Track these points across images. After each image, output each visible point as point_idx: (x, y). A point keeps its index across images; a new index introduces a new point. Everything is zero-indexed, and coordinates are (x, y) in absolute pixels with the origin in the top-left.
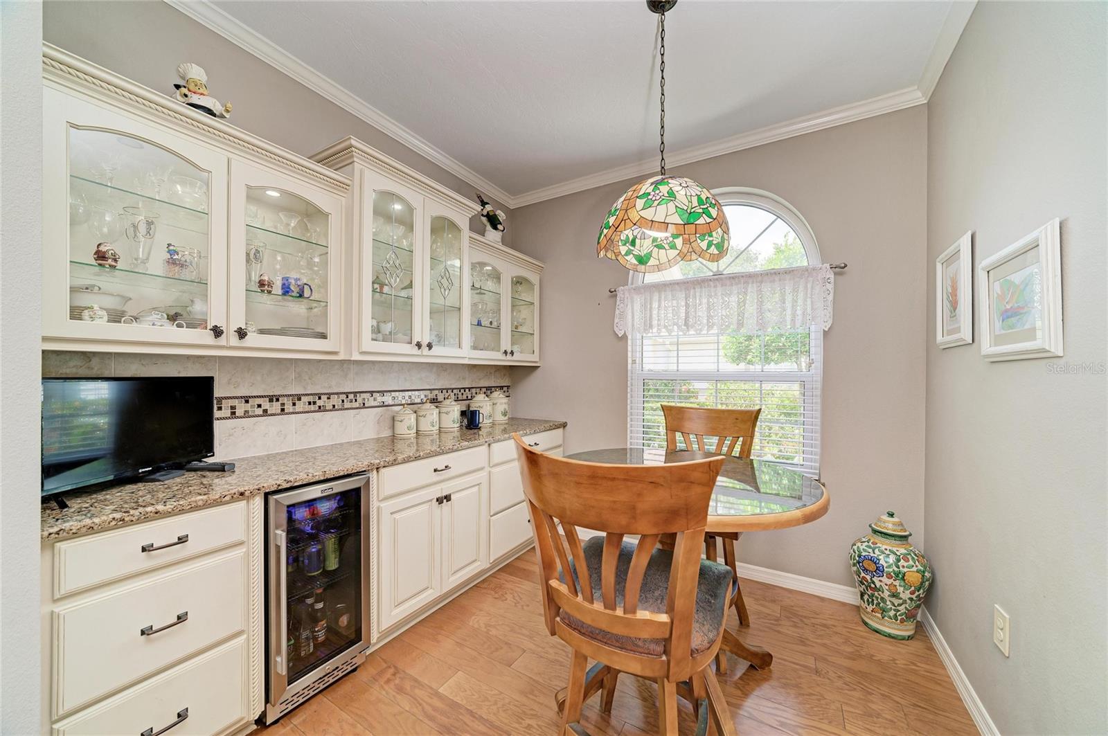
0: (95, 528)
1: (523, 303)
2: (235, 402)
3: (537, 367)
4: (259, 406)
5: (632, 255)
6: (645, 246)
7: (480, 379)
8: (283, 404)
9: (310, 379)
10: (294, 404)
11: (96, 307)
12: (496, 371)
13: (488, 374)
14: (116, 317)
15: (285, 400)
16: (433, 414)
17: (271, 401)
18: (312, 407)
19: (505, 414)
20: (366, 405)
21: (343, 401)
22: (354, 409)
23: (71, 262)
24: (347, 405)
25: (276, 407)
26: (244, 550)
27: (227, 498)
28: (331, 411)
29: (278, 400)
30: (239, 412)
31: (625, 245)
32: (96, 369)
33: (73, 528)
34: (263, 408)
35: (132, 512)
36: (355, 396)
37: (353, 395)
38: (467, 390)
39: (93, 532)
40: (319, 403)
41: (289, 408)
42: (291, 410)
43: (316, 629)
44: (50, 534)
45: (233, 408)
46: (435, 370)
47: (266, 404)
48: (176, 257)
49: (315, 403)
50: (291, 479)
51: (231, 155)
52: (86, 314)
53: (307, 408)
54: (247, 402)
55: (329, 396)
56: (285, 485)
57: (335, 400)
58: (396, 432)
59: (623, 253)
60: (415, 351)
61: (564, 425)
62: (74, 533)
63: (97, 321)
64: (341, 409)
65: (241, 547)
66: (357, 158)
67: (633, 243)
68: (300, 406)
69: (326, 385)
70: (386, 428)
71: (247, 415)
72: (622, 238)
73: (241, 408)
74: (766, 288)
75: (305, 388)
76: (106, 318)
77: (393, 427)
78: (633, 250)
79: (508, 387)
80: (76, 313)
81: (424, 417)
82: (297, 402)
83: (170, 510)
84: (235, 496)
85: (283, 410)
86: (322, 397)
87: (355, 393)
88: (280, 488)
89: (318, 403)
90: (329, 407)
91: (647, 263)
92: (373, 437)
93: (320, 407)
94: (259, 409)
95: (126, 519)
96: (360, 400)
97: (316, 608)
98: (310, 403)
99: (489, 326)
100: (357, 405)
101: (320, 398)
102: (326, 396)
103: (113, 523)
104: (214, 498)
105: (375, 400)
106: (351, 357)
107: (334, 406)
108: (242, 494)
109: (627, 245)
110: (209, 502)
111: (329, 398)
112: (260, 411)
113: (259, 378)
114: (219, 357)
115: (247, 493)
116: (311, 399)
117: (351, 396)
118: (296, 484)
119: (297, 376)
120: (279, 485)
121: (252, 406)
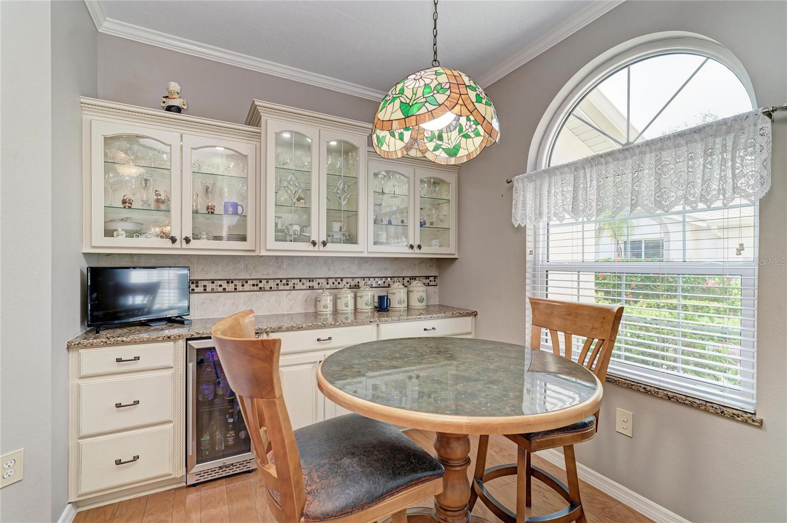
0: (94, 344)
1: (444, 201)
2: (206, 283)
3: (455, 259)
4: (221, 286)
5: (441, 150)
6: (453, 139)
7: (403, 270)
8: (236, 285)
9: (254, 269)
10: (243, 285)
11: (120, 229)
12: (420, 263)
13: (412, 265)
14: (130, 234)
15: (237, 282)
16: (348, 297)
17: (228, 283)
18: (256, 288)
19: (421, 300)
20: (296, 288)
21: (278, 285)
22: (286, 290)
23: (105, 207)
24: (281, 287)
25: (231, 287)
26: (172, 372)
27: (160, 339)
28: (269, 291)
29: (232, 282)
30: (209, 289)
31: (431, 140)
32: (135, 262)
33: (84, 343)
34: (223, 287)
35: (111, 339)
36: (287, 281)
37: (285, 280)
38: (389, 279)
39: (93, 347)
40: (261, 285)
41: (239, 288)
42: (241, 290)
43: (228, 436)
44: (75, 344)
45: (205, 286)
46: (356, 261)
47: (225, 285)
48: (159, 197)
49: (257, 285)
50: (201, 332)
51: (182, 132)
52: (115, 233)
53: (252, 288)
54: (213, 283)
55: (268, 280)
56: (196, 336)
57: (272, 284)
58: (318, 310)
59: (431, 149)
60: (311, 248)
61: (474, 314)
62: (85, 346)
63: (120, 237)
64: (277, 290)
65: (171, 369)
66: (262, 112)
67: (440, 138)
68: (247, 287)
69: (266, 273)
70: (313, 306)
71: (213, 291)
72: (426, 135)
73: (210, 287)
74: (667, 156)
75: (250, 275)
76: (125, 235)
77: (316, 306)
78: (442, 145)
79: (435, 277)
80: (109, 233)
81: (340, 299)
82: (245, 284)
83: (129, 341)
84: (165, 338)
85: (236, 289)
86: (262, 281)
87: (287, 279)
88: (193, 337)
89: (259, 286)
90: (267, 288)
91: (456, 154)
92: (300, 312)
93: (261, 288)
94: (220, 288)
95: (108, 342)
96: (291, 284)
97: (229, 421)
98: (253, 285)
99: (401, 224)
100: (287, 287)
101: (261, 282)
102: (265, 281)
103: (102, 344)
104: (152, 337)
105: (303, 284)
106: (260, 253)
107: (271, 288)
108: (169, 337)
109: (434, 140)
110: (150, 340)
111: (267, 282)
112: (221, 289)
113: (220, 268)
114: (197, 255)
115: (172, 337)
116: (255, 282)
117: (284, 281)
118: (203, 336)
119: (245, 266)
120: (192, 335)
121: (216, 286)
